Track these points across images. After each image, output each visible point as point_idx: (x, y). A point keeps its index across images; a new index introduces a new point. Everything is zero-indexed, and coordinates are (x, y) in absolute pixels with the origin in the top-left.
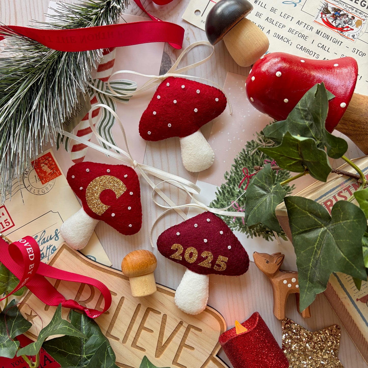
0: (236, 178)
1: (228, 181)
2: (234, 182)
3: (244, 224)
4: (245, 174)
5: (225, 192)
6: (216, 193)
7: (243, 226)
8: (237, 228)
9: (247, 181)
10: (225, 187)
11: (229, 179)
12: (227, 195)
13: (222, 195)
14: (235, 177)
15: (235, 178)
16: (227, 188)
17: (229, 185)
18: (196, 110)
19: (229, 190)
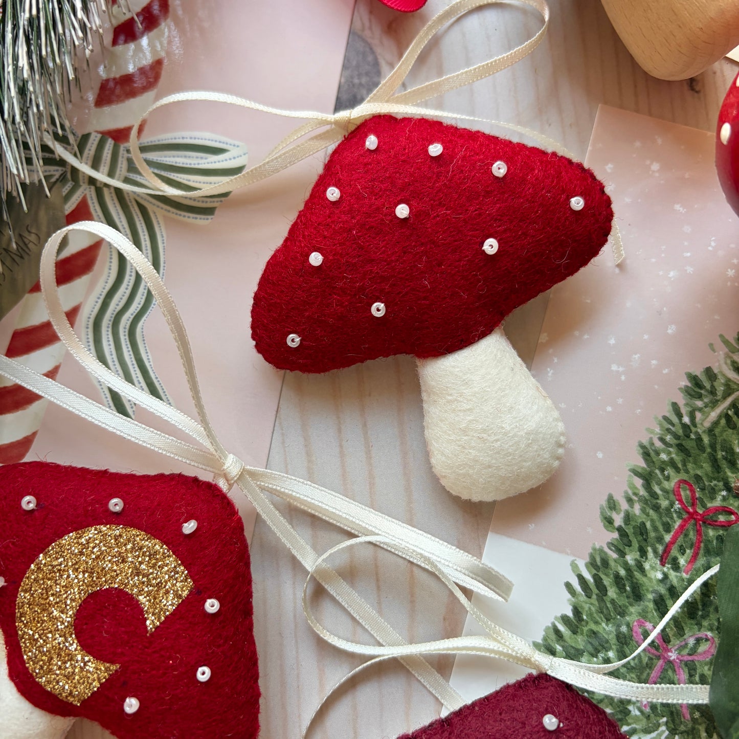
0: (648, 525)
1: (616, 535)
2: (640, 538)
3: (688, 716)
4: (684, 508)
5: (607, 581)
6: (568, 586)
7: (682, 728)
8: (660, 735)
9: (692, 535)
10: (605, 563)
11: (620, 529)
12: (612, 593)
13: (594, 597)
14: (643, 518)
15: (643, 524)
16: (612, 563)
17: (622, 554)
18: (491, 246)
19: (622, 572)
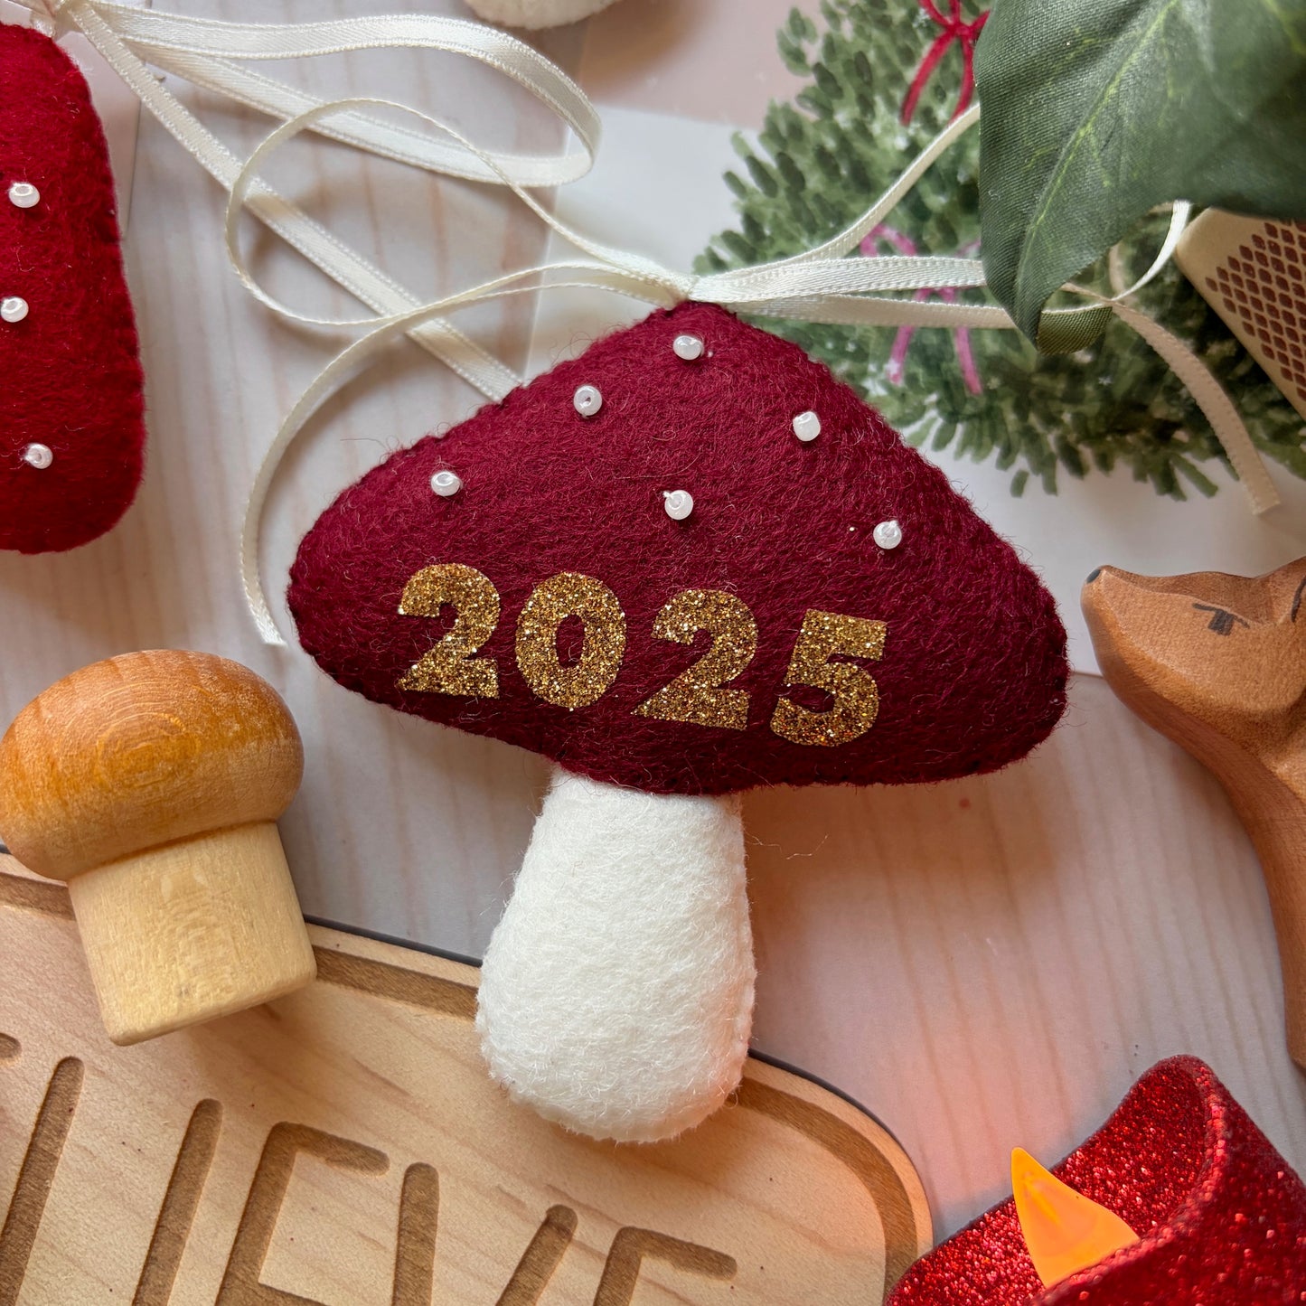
0: (872, 56)
1: (811, 80)
2: (857, 80)
3: (977, 387)
4: (937, 18)
5: (804, 162)
6: (731, 178)
7: (969, 409)
8: (928, 427)
9: (956, 65)
10: (796, 130)
11: (818, 68)
12: (815, 181)
13: (782, 193)
14: (861, 44)
15: (862, 56)
16: (810, 131)
17: (827, 112)
19: (831, 144)
